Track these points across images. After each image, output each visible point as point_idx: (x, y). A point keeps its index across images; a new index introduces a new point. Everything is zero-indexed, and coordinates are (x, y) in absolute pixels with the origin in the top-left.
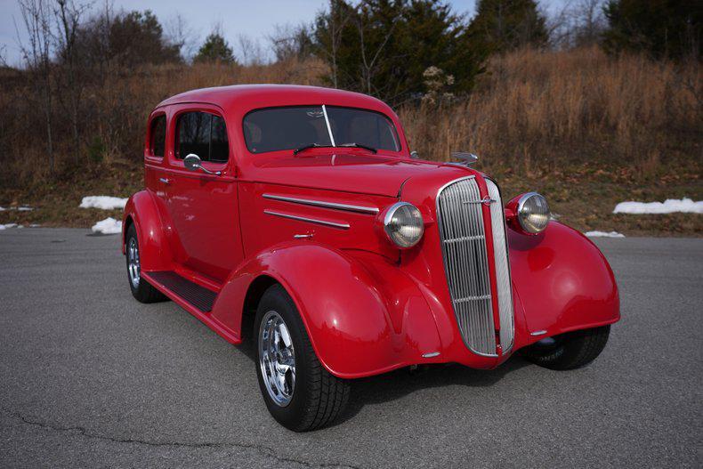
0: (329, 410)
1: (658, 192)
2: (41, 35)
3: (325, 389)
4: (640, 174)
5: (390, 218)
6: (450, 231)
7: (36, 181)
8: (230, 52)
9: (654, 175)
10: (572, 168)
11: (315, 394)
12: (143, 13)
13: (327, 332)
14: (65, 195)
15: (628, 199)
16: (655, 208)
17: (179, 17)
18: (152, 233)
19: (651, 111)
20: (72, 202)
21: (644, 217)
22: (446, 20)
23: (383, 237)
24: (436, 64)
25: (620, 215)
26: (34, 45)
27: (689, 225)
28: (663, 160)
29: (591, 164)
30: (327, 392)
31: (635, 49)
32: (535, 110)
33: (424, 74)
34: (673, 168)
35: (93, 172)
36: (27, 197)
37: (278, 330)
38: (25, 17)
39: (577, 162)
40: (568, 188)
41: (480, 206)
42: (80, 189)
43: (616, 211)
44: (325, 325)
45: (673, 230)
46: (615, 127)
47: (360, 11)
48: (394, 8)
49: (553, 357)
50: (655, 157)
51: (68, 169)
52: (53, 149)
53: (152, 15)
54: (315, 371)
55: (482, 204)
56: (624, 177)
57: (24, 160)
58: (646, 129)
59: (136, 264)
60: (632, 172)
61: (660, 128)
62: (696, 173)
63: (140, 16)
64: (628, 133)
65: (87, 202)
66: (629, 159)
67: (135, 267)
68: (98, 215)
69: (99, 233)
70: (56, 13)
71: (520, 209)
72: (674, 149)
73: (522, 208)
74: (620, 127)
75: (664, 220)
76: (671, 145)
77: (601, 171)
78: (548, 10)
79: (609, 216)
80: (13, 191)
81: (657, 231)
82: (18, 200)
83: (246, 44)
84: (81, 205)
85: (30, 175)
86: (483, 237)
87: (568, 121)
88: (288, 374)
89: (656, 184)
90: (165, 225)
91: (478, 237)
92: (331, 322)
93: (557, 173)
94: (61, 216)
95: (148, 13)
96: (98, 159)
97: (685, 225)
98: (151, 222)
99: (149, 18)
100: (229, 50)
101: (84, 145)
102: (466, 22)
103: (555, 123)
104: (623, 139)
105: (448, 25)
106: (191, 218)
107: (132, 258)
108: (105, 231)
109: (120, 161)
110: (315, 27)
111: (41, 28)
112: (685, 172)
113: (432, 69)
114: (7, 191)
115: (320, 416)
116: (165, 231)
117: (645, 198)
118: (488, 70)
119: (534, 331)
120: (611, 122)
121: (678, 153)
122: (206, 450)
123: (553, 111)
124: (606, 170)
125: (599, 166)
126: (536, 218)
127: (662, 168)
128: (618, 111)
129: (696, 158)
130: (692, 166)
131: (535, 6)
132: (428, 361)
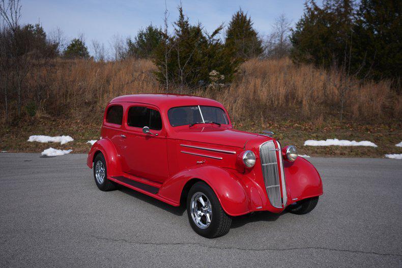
1: (323, 135)
4: (314, 126)
5: (245, 157)
6: (264, 161)
8: (86, 49)
9: (321, 127)
10: (283, 123)
12: (34, 25)
14: (17, 134)
15: (310, 139)
16: (322, 143)
17: (59, 30)
19: (318, 95)
20: (22, 138)
21: (318, 147)
23: (242, 163)
25: (307, 146)
27: (338, 152)
28: (325, 120)
29: (292, 121)
33: (210, 74)
34: (329, 123)
39: (285, 120)
40: (282, 133)
41: (275, 152)
43: (305, 145)
45: (331, 154)
46: (301, 102)
49: (297, 209)
50: (321, 118)
51: (15, 120)
52: (7, 110)
53: (40, 26)
56: (307, 127)
58: (316, 104)
60: (311, 125)
61: (322, 103)
62: (339, 126)
63: (33, 27)
64: (307, 106)
65: (32, 139)
66: (309, 119)
69: (45, 156)
71: (287, 152)
72: (329, 114)
74: (304, 103)
75: (327, 149)
76: (327, 112)
77: (297, 124)
78: (263, 38)
79: (302, 147)
81: (324, 154)
83: (96, 46)
84: (29, 140)
86: (277, 163)
87: (279, 99)
89: (322, 132)
91: (275, 163)
93: (276, 125)
94: (18, 146)
95: (37, 25)
96: (33, 114)
97: (336, 152)
99: (38, 28)
100: (85, 48)
103: (273, 100)
104: (306, 109)
108: (49, 155)
109: (45, 116)
110: (137, 39)
112: (334, 126)
113: (214, 71)
117: (317, 138)
118: (239, 71)
119: (294, 198)
120: (299, 99)
121: (331, 116)
123: (271, 93)
124: (299, 124)
125: (296, 122)
126: (293, 155)
127: (324, 123)
128: (302, 95)
129: (339, 119)
130: (337, 123)
131: (256, 34)
132: (259, 210)
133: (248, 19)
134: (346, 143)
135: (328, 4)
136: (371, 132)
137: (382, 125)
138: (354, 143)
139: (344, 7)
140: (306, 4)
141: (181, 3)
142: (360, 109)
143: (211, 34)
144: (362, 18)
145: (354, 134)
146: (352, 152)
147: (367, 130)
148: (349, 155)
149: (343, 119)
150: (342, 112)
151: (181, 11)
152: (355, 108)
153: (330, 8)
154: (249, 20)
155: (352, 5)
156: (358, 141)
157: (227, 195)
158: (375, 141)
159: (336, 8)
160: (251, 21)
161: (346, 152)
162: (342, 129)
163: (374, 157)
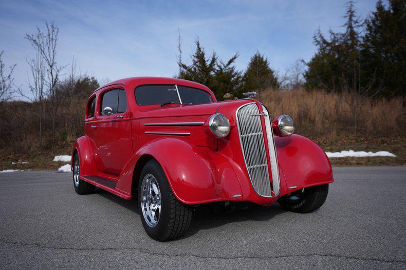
0: (180, 226)
1: (337, 148)
2: (40, 81)
3: (178, 213)
4: (328, 140)
5: (212, 122)
6: (244, 130)
7: (32, 150)
9: (334, 141)
11: (172, 216)
12: (90, 78)
13: (180, 183)
14: (46, 156)
16: (337, 155)
18: (86, 157)
19: (330, 114)
20: (49, 159)
21: (332, 159)
22: (233, 74)
23: (209, 132)
24: (229, 92)
26: (36, 85)
27: (354, 162)
28: (338, 135)
30: (179, 214)
31: (320, 88)
32: (277, 113)
33: (224, 97)
34: (343, 138)
35: (61, 145)
36: (27, 157)
37: (152, 187)
38: (33, 71)
41: (259, 117)
42: (54, 153)
44: (178, 179)
45: (347, 164)
46: (314, 121)
47: (193, 69)
48: (209, 68)
49: (300, 205)
50: (334, 133)
51: (49, 144)
52: (42, 135)
53: (95, 79)
54: (172, 202)
55: (260, 116)
56: (321, 142)
57: (27, 141)
58: (329, 121)
59: (78, 174)
60: (324, 140)
61: (335, 121)
62: (354, 140)
63: (89, 80)
64: (320, 123)
65: (57, 159)
66: (322, 134)
67: (77, 176)
68: (61, 163)
69: (62, 172)
70: (48, 71)
71: (279, 123)
72: (342, 130)
73: (280, 123)
74: (317, 119)
75: (341, 160)
76: (341, 128)
78: (279, 74)
80: (20, 155)
81: (339, 164)
82: (22, 159)
84: (54, 160)
85: (29, 147)
86: (261, 133)
88: (157, 211)
89: (336, 145)
90: (94, 154)
91: (259, 133)
92: (181, 177)
94: (43, 166)
95: (93, 78)
96: (64, 139)
97: (352, 162)
98: (87, 151)
101: (58, 133)
102: (242, 75)
104: (319, 125)
105: (234, 76)
106: (109, 154)
107: (76, 171)
108: (65, 171)
111: (40, 78)
112: (348, 139)
113: (227, 94)
114: (18, 155)
115: (175, 229)
116: (94, 156)
117: (332, 151)
119: (291, 186)
120: (312, 118)
121: (344, 131)
122: (109, 251)
126: (287, 128)
127: (338, 138)
128: (315, 114)
129: (352, 133)
130: (351, 136)
131: (272, 72)
132: (235, 199)
133: (264, 59)
134: (363, 154)
135: (335, 38)
136: (387, 144)
137: (399, 138)
138: (371, 154)
139: (350, 39)
140: (315, 37)
141: (198, 38)
142: (374, 123)
143: (226, 63)
144: (369, 44)
145: (369, 146)
146: (369, 161)
147: (383, 142)
148: (366, 164)
149: (357, 133)
150: (356, 127)
151: (198, 44)
152: (369, 124)
153: (337, 41)
154: (266, 61)
155: (358, 37)
156: (374, 151)
157: (184, 177)
158: (393, 151)
159: (342, 41)
160: (267, 61)
161: (363, 162)
162: (358, 142)
163: (394, 166)
